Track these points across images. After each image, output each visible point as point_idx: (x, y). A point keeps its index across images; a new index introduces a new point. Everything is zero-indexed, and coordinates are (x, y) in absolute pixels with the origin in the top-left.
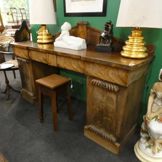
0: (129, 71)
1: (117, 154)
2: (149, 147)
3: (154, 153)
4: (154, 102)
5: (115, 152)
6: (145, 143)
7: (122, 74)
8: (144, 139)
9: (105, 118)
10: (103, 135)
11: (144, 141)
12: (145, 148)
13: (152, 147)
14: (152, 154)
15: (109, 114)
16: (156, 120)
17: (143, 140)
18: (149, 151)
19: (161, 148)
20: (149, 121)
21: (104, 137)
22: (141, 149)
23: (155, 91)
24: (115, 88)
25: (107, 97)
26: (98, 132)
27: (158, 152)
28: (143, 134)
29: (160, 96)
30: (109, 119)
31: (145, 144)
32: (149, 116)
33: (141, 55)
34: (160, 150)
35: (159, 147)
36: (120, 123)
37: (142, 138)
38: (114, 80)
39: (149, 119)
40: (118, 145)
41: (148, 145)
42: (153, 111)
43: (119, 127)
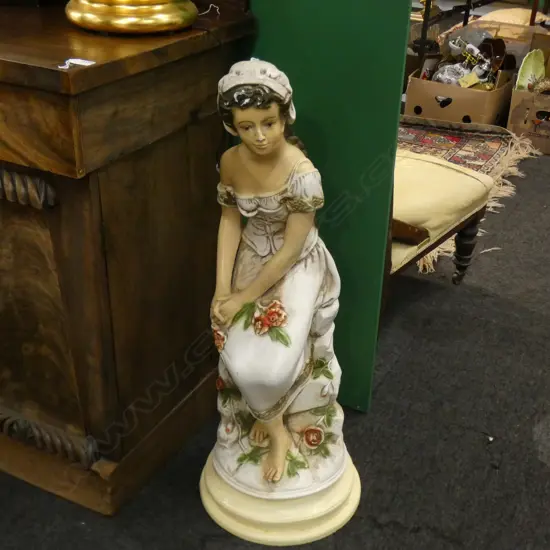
0: (68, 96)
1: (109, 513)
2: (254, 456)
3: (270, 480)
4: (241, 241)
5: (102, 505)
6: (236, 442)
7: (47, 117)
8: (230, 426)
9: (29, 349)
10: (37, 433)
11: (233, 436)
12: (236, 465)
13: (264, 458)
14: (261, 486)
15: (41, 326)
16: (246, 326)
17: (227, 430)
18: (252, 473)
19: (306, 454)
20: (221, 333)
21: (39, 444)
22: (220, 473)
23: (229, 189)
24: (33, 192)
25: (14, 240)
26: (11, 425)
27: (291, 473)
28: (225, 402)
29: (248, 212)
30: (45, 350)
31: (237, 447)
32: (220, 312)
33: (162, 12)
34: (302, 465)
35: (295, 452)
36: (93, 361)
37: (223, 420)
38: (19, 149)
39: (221, 325)
40: (105, 468)
41: (248, 450)
42: (239, 284)
43: (95, 381)
